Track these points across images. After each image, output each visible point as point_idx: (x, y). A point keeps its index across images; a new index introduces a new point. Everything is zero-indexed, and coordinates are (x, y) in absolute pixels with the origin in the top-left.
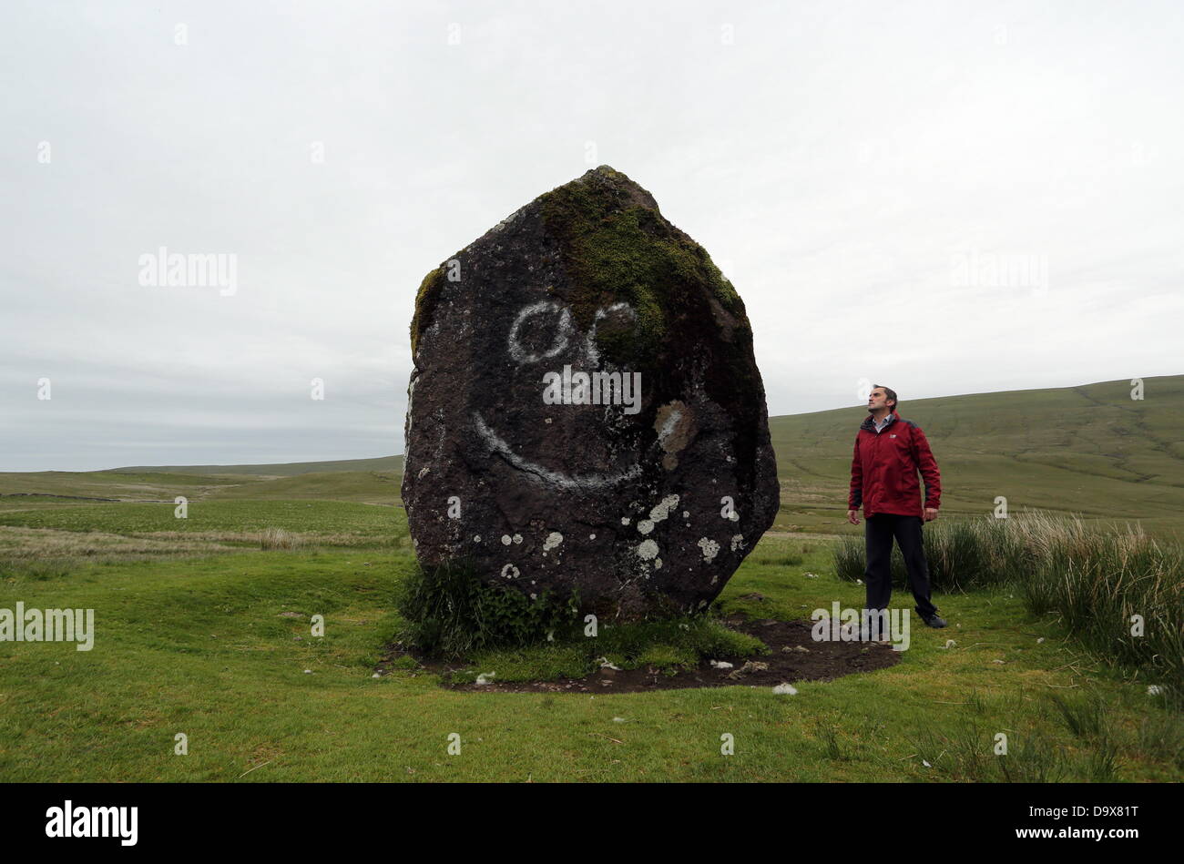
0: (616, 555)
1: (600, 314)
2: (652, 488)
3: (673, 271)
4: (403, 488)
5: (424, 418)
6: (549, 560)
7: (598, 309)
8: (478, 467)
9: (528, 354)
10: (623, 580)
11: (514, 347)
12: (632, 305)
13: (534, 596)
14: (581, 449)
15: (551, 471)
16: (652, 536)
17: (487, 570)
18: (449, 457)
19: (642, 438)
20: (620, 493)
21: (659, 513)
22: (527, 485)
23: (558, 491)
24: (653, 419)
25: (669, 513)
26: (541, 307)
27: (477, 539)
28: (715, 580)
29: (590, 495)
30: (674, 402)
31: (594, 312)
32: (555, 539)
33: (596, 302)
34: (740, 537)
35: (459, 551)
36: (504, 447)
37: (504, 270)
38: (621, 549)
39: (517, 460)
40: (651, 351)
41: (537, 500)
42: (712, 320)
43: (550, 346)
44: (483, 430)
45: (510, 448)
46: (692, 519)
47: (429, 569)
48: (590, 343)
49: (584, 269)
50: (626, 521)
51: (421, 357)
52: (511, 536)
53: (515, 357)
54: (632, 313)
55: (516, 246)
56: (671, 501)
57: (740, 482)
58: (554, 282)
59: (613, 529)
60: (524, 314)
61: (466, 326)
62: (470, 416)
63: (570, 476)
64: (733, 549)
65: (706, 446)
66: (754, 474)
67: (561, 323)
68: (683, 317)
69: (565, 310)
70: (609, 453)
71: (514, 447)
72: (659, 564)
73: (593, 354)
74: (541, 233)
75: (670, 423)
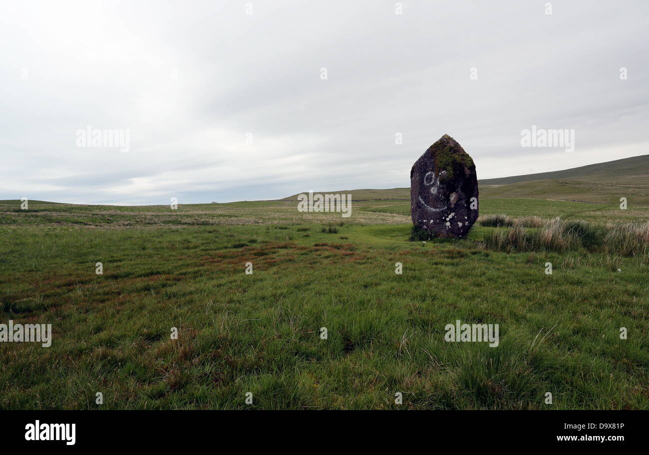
0: (442, 225)
2: (449, 211)
4: (410, 209)
5: (412, 197)
6: (431, 225)
8: (420, 207)
9: (427, 184)
10: (443, 230)
11: (425, 182)
12: (446, 171)
13: (428, 232)
14: (436, 203)
15: (431, 208)
16: (449, 221)
17: (422, 227)
18: (416, 205)
19: (447, 201)
20: (443, 212)
21: (450, 217)
22: (427, 210)
23: (432, 212)
24: (449, 197)
25: (452, 217)
26: (429, 173)
27: (420, 221)
28: (462, 231)
29: (438, 213)
30: (454, 193)
31: (439, 173)
32: (432, 221)
33: (439, 171)
34: (467, 222)
35: (418, 223)
36: (424, 203)
37: (423, 165)
39: (426, 205)
40: (449, 182)
41: (429, 213)
42: (464, 173)
43: (431, 182)
44: (421, 199)
46: (457, 218)
47: (415, 226)
49: (438, 164)
50: (443, 218)
52: (425, 220)
53: (425, 184)
54: (446, 173)
55: (425, 160)
56: (453, 214)
57: (468, 210)
58: (432, 167)
59: (441, 219)
60: (427, 175)
61: (418, 178)
62: (418, 196)
63: (434, 209)
64: (466, 225)
65: (460, 202)
67: (433, 177)
69: (434, 173)
70: (441, 204)
72: (450, 227)
73: (438, 183)
74: (430, 156)
75: (453, 197)
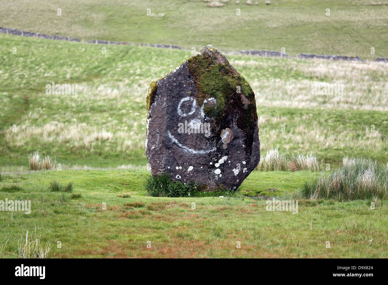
0: (208, 173)
1: (205, 101)
2: (219, 154)
3: (229, 86)
4: (146, 152)
5: (153, 131)
6: (189, 174)
8: (169, 147)
9: (183, 114)
10: (210, 180)
11: (179, 111)
12: (215, 98)
13: (185, 184)
14: (199, 143)
15: (190, 149)
16: (219, 168)
17: (172, 176)
18: (160, 144)
19: (217, 139)
20: (210, 155)
21: (221, 161)
22: (183, 152)
23: (192, 154)
24: (220, 134)
25: (224, 161)
26: (187, 99)
27: (169, 168)
28: (238, 181)
29: (201, 156)
30: (227, 129)
31: (203, 101)
32: (191, 168)
33: (204, 97)
34: (246, 169)
35: (164, 171)
36: (176, 141)
37: (176, 86)
38: (210, 171)
39: (180, 145)
40: (220, 113)
41: (186, 157)
42: (241, 102)
43: (190, 111)
44: (170, 136)
45: (178, 142)
46: (231, 163)
47: (155, 176)
48: (202, 110)
49: (201, 87)
50: (211, 163)
51: (151, 113)
52: (179, 167)
53: (180, 115)
54: (215, 101)
55: (180, 79)
56: (225, 158)
57: (247, 153)
58: (192, 90)
59: (207, 165)
60: (182, 100)
61: (165, 104)
62: (166, 132)
63: (195, 150)
64: (244, 172)
65: (236, 142)
66: (251, 150)
67: (193, 104)
68: (232, 101)
69: (195, 100)
70: (207, 144)
71: (179, 141)
72: (221, 176)
73: (203, 114)
74: (188, 73)
75: (226, 135)
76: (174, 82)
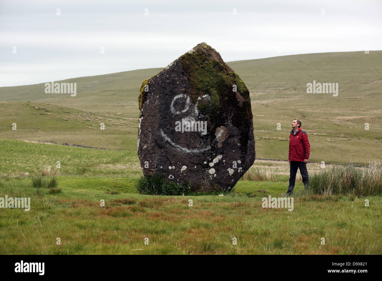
0: (202, 173)
2: (214, 153)
3: (224, 83)
4: (138, 152)
5: (145, 130)
6: (182, 174)
7: (198, 97)
8: (161, 146)
9: (177, 111)
10: (204, 180)
11: (172, 109)
12: (209, 95)
13: (178, 184)
14: (192, 141)
15: (184, 148)
16: (213, 167)
17: (165, 176)
18: (153, 143)
19: (211, 138)
20: (204, 154)
21: (216, 160)
22: (176, 151)
23: (185, 154)
24: (215, 132)
25: (219, 161)
26: (181, 96)
27: (161, 167)
28: (233, 180)
29: (195, 155)
30: (221, 127)
31: (197, 98)
32: (184, 168)
33: (198, 95)
34: (241, 168)
35: (156, 171)
36: (169, 140)
37: (169, 83)
38: (204, 171)
39: (173, 144)
40: (215, 110)
41: (179, 156)
42: (236, 99)
43: (183, 109)
44: (163, 135)
45: (171, 140)
46: (226, 162)
47: (147, 176)
48: (196, 108)
49: (195, 83)
50: (205, 163)
51: (143, 111)
52: (172, 166)
53: (173, 112)
54: (209, 98)
55: (173, 75)
56: (220, 157)
57: (242, 151)
58: (185, 87)
59: (201, 165)
60: (175, 98)
61: (157, 101)
62: (159, 130)
63: (189, 149)
64: (239, 172)
65: (231, 140)
66: (246, 149)
67: (187, 101)
68: (227, 98)
69: (188, 97)
70: (201, 142)
71: (172, 140)
72: (215, 175)
73: (197, 112)
74: (181, 70)
75: (220, 133)
76: (167, 79)
